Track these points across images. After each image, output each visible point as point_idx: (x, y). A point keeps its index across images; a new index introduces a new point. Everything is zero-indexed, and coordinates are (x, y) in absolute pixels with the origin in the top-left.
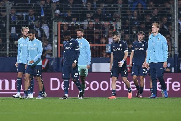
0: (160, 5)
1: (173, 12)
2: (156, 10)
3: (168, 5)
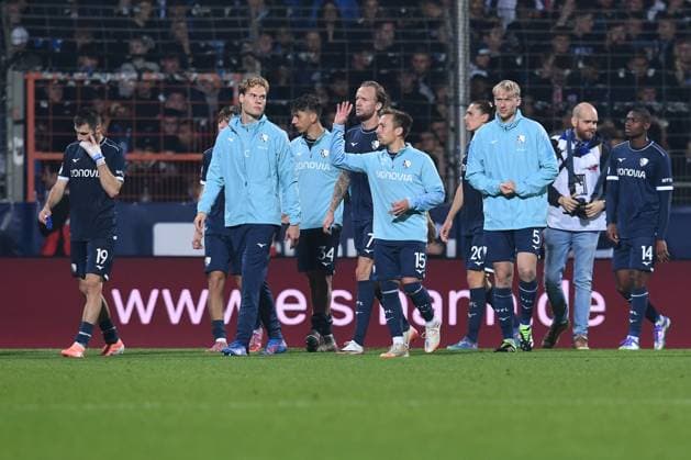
0: (403, 11)
1: (451, 34)
2: (387, 27)
3: (435, 12)
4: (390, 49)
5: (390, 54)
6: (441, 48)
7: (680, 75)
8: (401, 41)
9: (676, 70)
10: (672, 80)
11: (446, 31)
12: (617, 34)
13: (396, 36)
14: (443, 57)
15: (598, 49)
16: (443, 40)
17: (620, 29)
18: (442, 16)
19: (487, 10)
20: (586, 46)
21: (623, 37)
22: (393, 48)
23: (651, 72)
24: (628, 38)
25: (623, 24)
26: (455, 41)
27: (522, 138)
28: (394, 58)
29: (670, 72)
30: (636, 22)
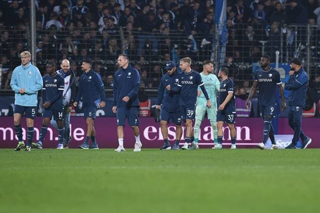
4: (7, 41)
5: (7, 43)
6: (26, 41)
7: (111, 50)
8: (11, 38)
9: (109, 49)
10: (108, 52)
11: (27, 35)
12: (87, 36)
13: (9, 36)
14: (26, 44)
15: (81, 41)
16: (26, 38)
17: (88, 34)
18: (26, 29)
19: (42, 27)
20: (78, 40)
21: (89, 37)
22: (8, 41)
23: (101, 50)
24: (91, 37)
25: (89, 33)
26: (31, 39)
27: (30, 73)
28: (9, 44)
29: (108, 50)
30: (94, 32)
